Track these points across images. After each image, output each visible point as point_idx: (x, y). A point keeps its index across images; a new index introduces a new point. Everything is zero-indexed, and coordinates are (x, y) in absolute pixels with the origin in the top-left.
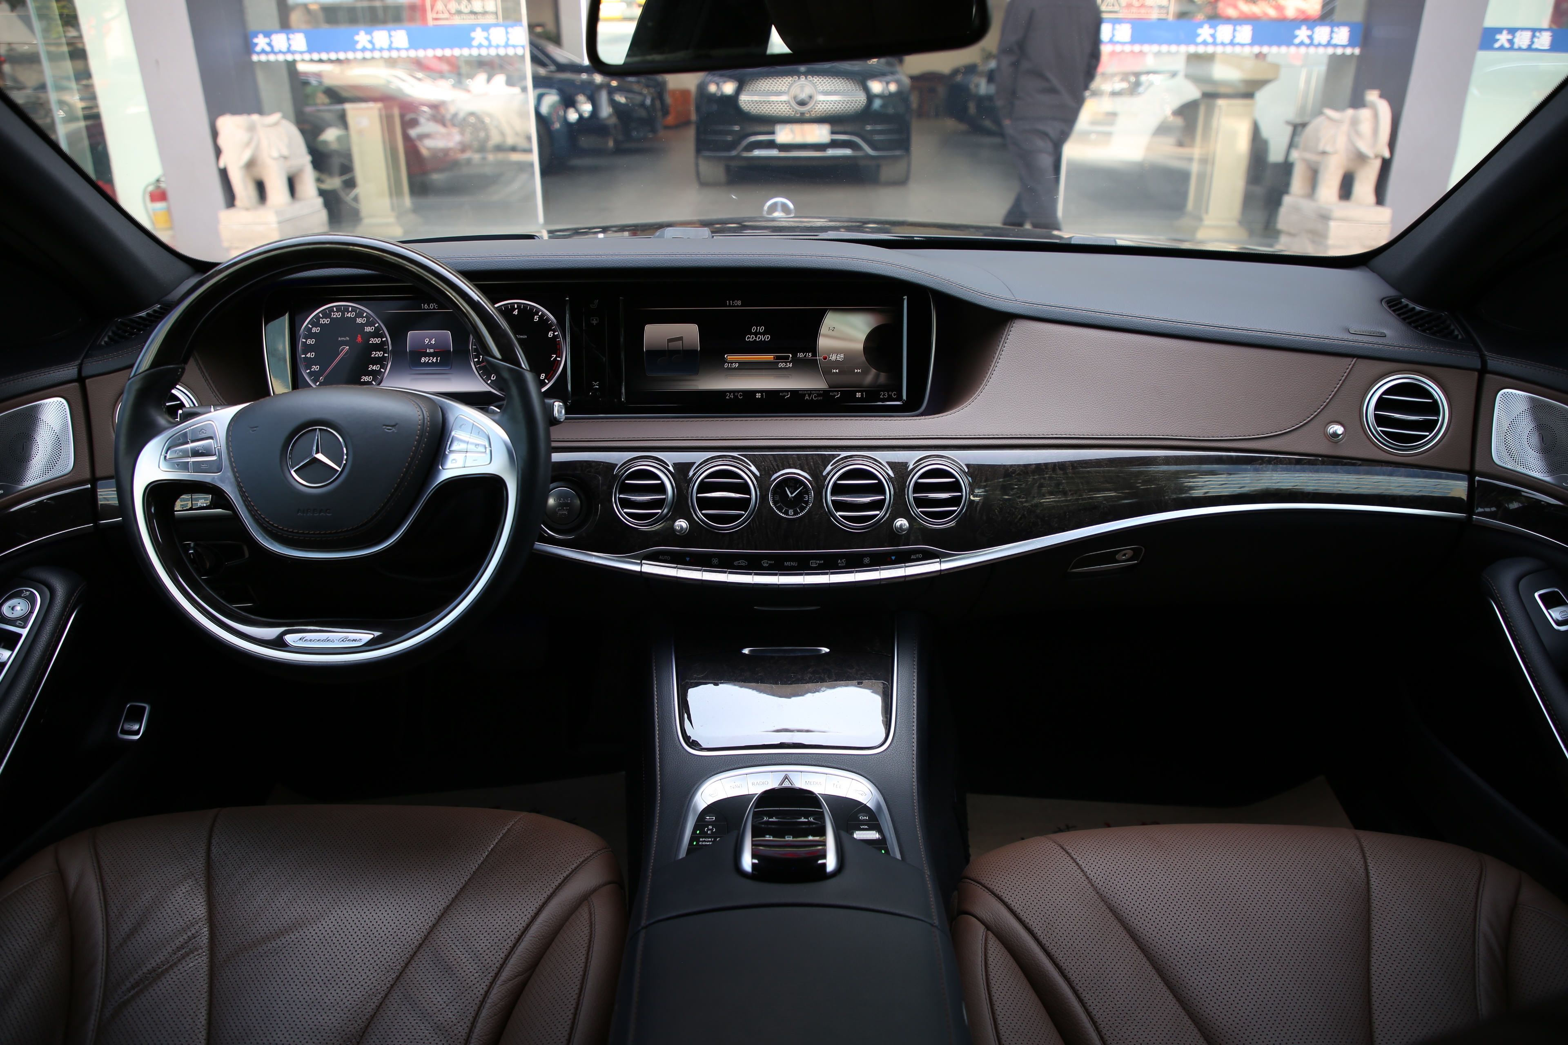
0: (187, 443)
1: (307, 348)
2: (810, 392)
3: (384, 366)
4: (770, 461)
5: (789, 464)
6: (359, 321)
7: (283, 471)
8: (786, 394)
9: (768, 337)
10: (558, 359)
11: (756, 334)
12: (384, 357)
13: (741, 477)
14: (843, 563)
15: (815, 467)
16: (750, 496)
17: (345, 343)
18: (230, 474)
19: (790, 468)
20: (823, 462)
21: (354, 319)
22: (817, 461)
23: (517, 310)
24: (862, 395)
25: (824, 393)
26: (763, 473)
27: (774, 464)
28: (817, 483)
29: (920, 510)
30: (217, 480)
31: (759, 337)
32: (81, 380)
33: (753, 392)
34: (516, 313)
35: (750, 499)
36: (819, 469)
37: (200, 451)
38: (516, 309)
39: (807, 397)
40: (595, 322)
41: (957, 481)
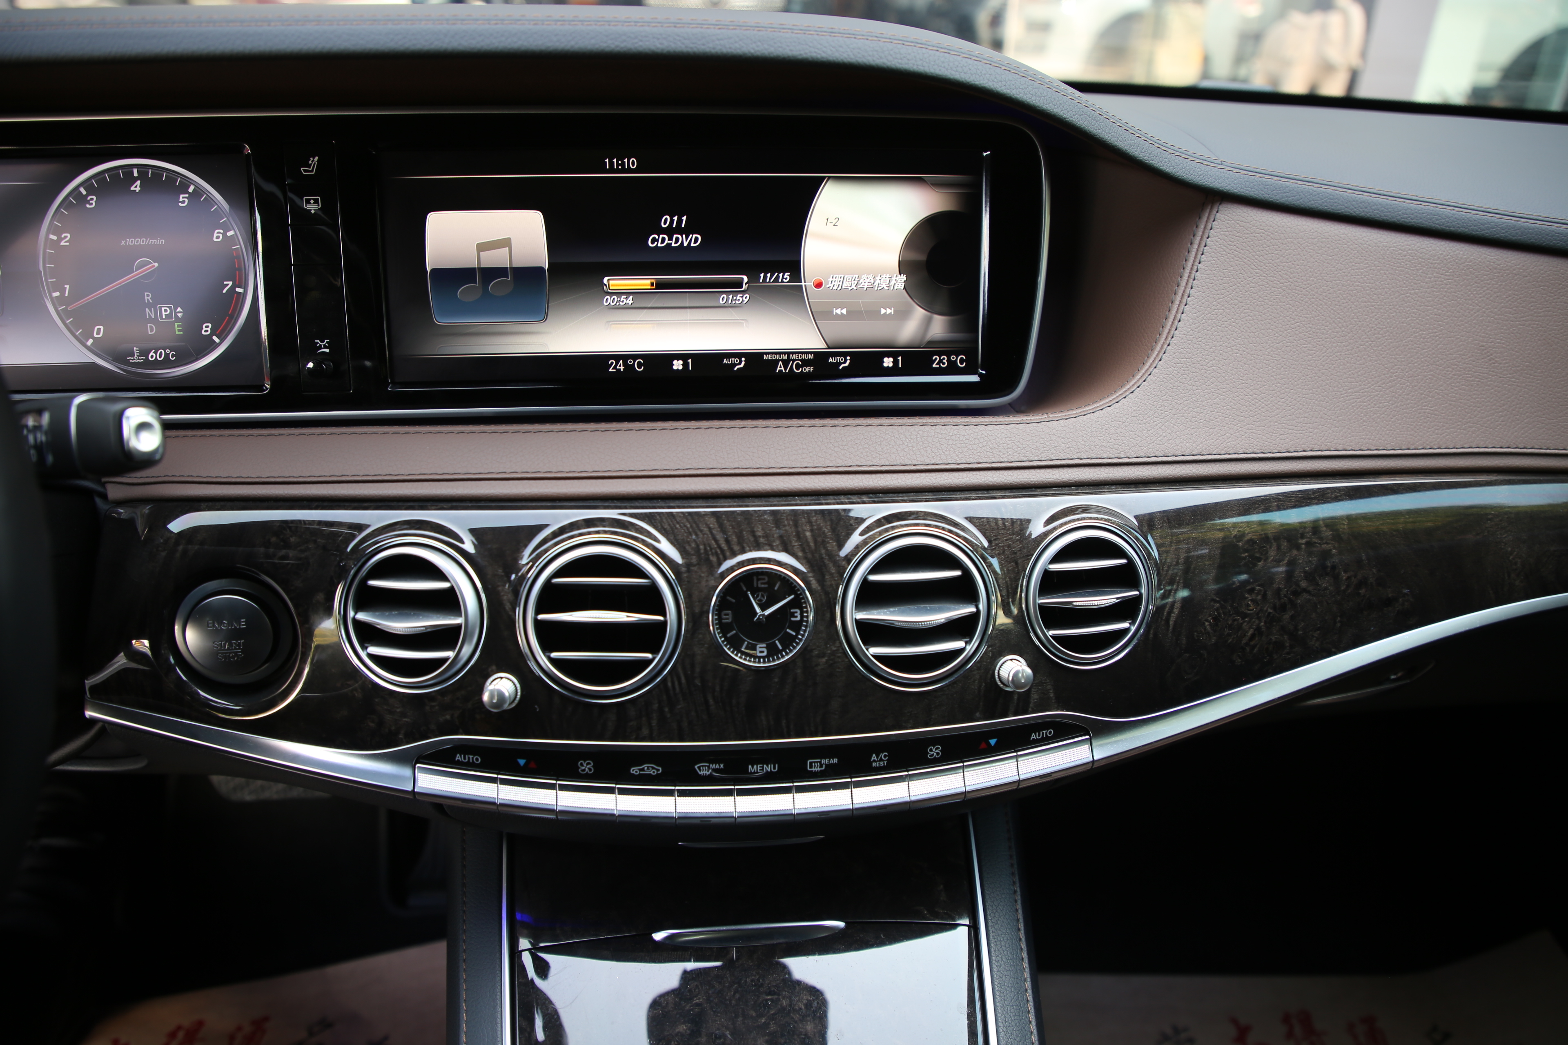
2: (788, 355)
4: (710, 529)
5: (754, 536)
8: (737, 361)
9: (696, 239)
10: (238, 290)
11: (670, 232)
13: (638, 572)
14: (881, 760)
15: (815, 542)
16: (664, 615)
19: (758, 547)
20: (833, 530)
22: (820, 529)
23: (138, 183)
24: (895, 362)
25: (820, 358)
26: (694, 560)
27: (720, 537)
28: (821, 581)
29: (1052, 632)
31: (677, 239)
33: (667, 358)
34: (138, 189)
35: (664, 623)
36: (825, 548)
38: (136, 179)
39: (780, 367)
40: (312, 208)
41: (1131, 563)
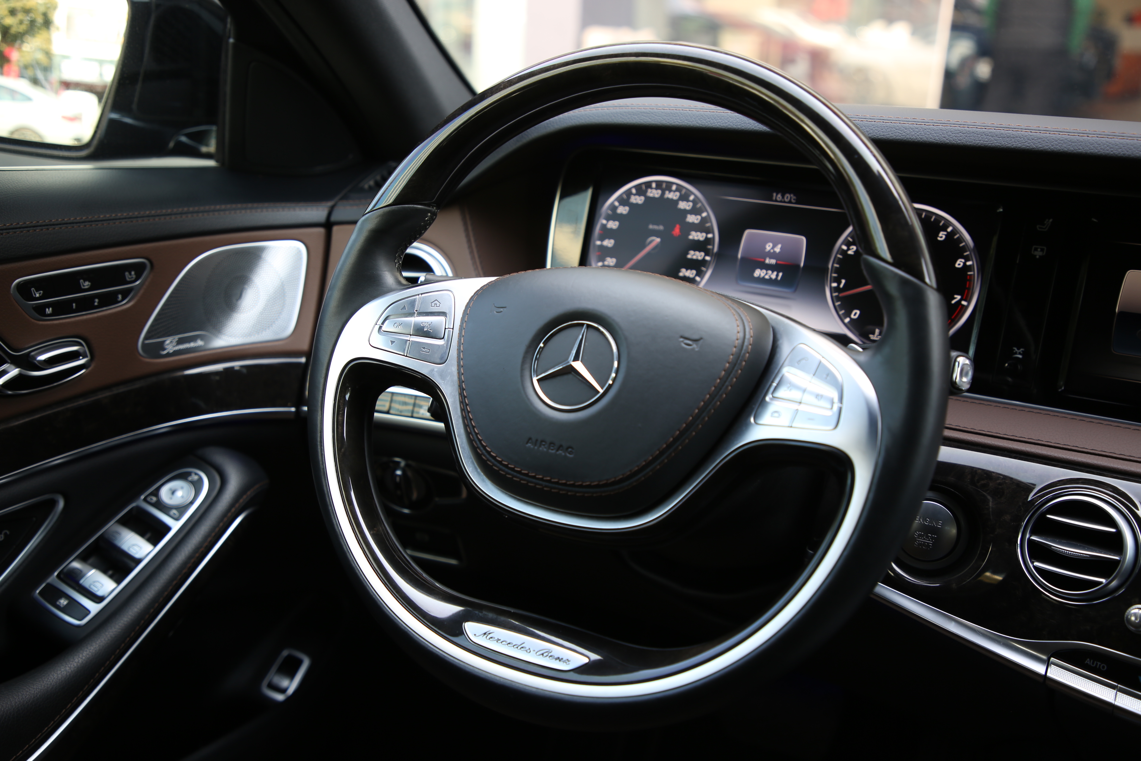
0: (411, 314)
1: (607, 233)
3: (700, 273)
6: (683, 205)
7: (522, 376)
10: (964, 303)
12: (703, 263)
17: (656, 233)
18: (454, 369)
21: (676, 202)
30: (436, 374)
32: (328, 225)
37: (425, 330)
40: (1038, 254)
